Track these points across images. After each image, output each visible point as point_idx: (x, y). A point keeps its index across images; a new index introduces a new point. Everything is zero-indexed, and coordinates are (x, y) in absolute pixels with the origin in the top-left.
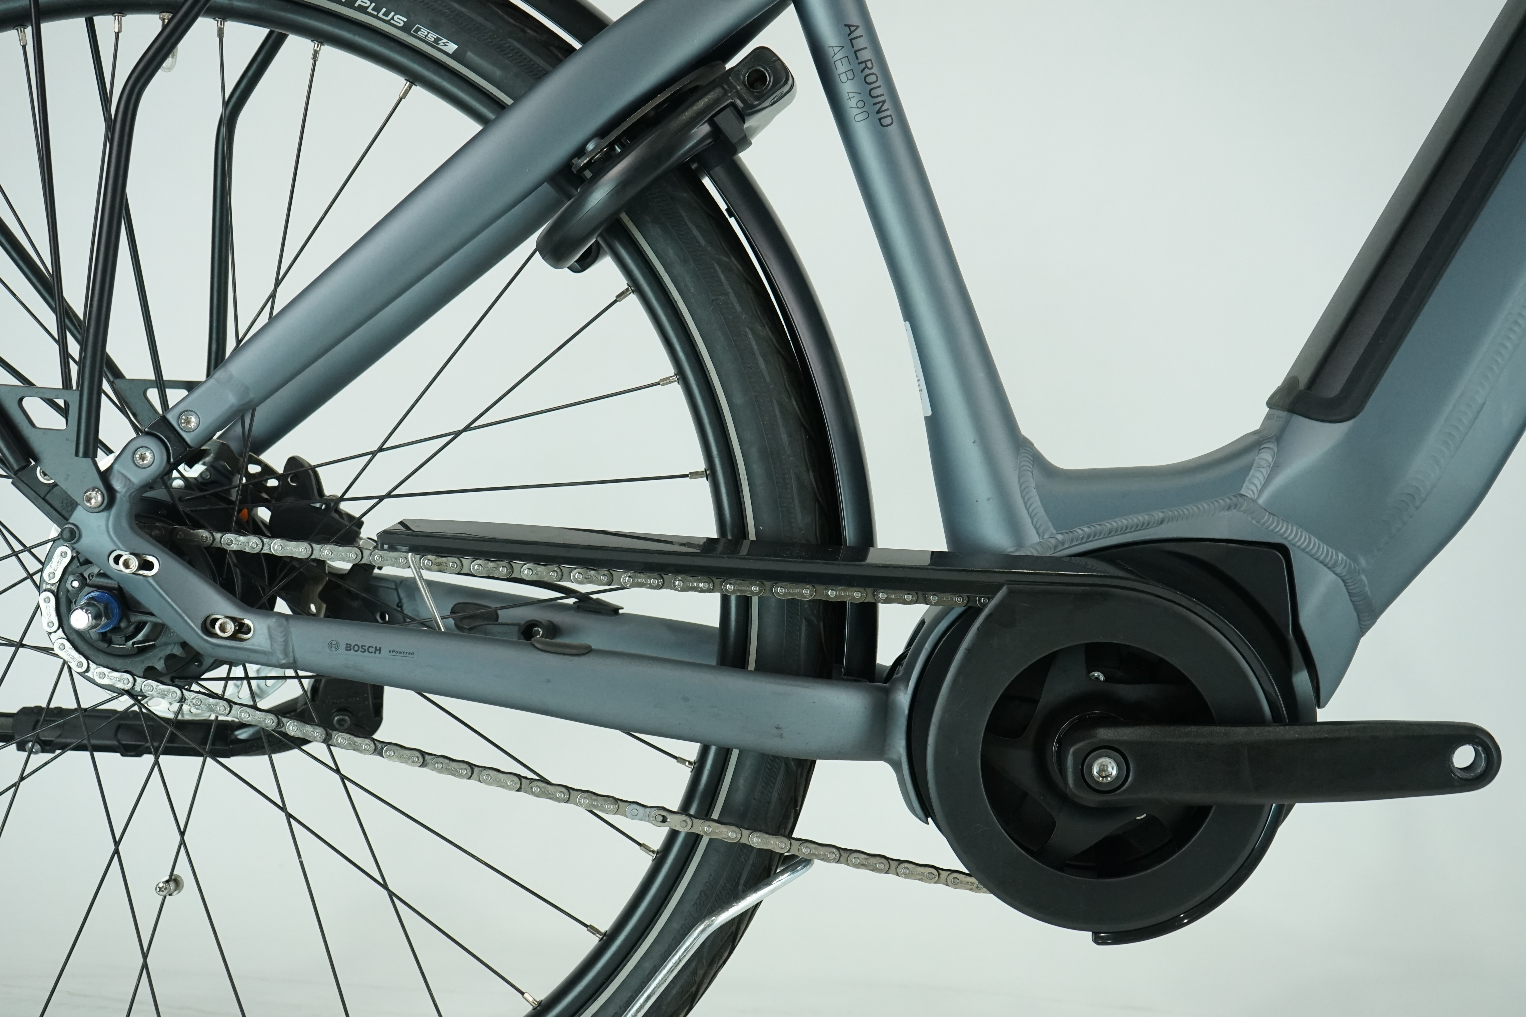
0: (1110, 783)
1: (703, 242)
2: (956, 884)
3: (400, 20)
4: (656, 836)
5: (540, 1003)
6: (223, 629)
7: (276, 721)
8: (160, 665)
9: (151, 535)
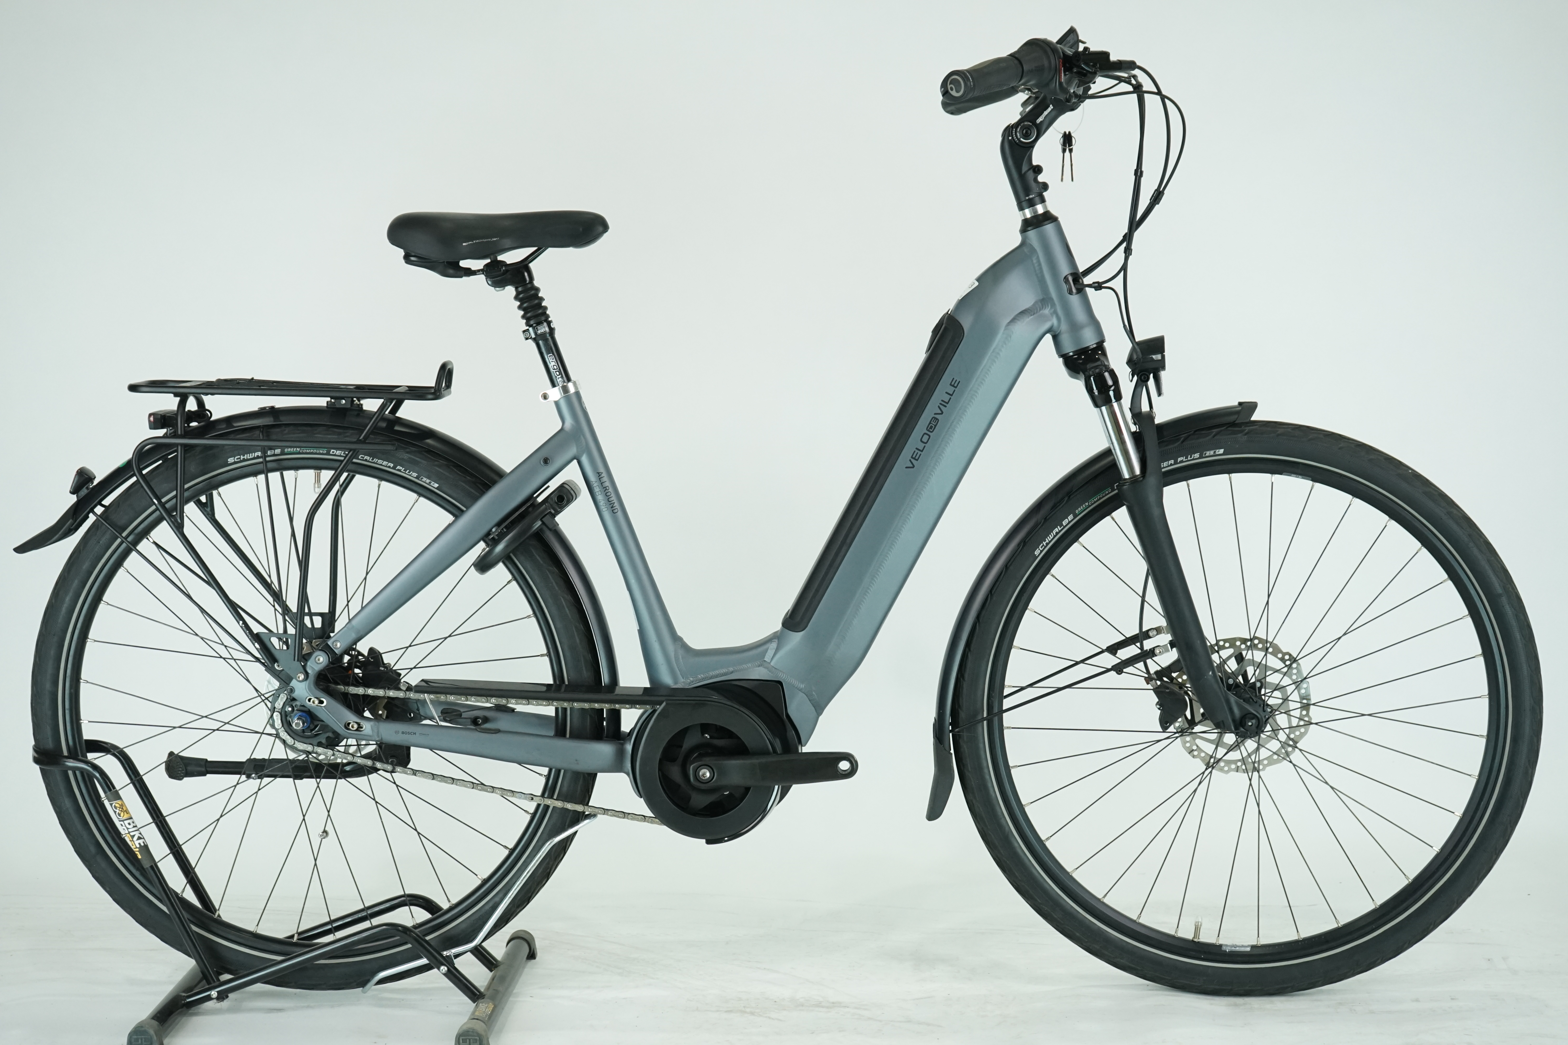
0: (705, 780)
1: (542, 562)
2: (652, 822)
3: (415, 475)
4: (531, 807)
5: (484, 880)
6: (353, 727)
7: (372, 762)
8: (324, 741)
9: (319, 688)
